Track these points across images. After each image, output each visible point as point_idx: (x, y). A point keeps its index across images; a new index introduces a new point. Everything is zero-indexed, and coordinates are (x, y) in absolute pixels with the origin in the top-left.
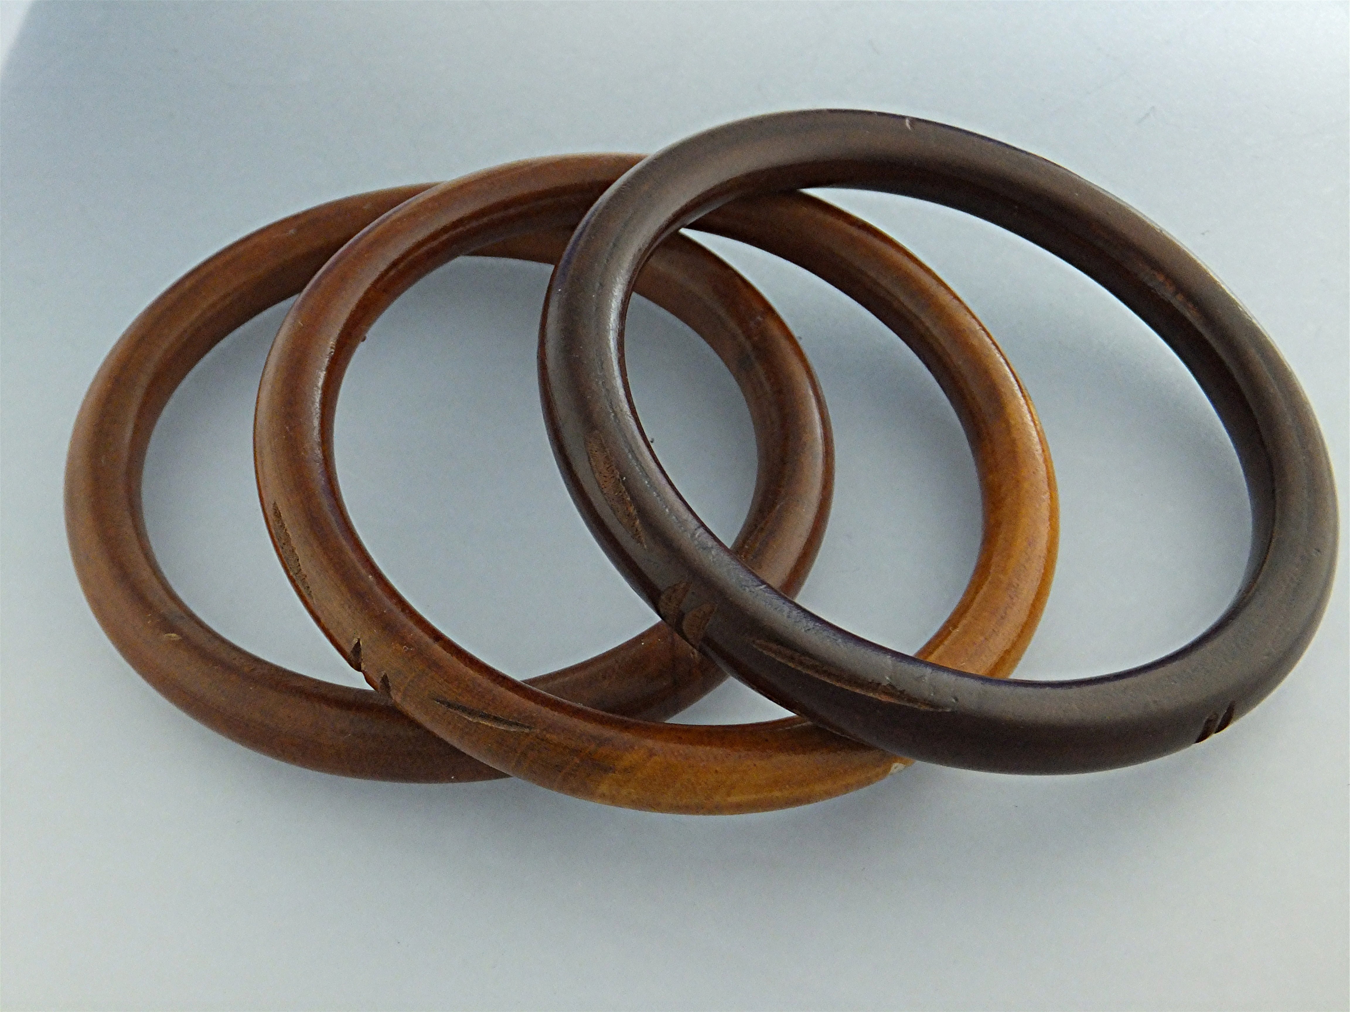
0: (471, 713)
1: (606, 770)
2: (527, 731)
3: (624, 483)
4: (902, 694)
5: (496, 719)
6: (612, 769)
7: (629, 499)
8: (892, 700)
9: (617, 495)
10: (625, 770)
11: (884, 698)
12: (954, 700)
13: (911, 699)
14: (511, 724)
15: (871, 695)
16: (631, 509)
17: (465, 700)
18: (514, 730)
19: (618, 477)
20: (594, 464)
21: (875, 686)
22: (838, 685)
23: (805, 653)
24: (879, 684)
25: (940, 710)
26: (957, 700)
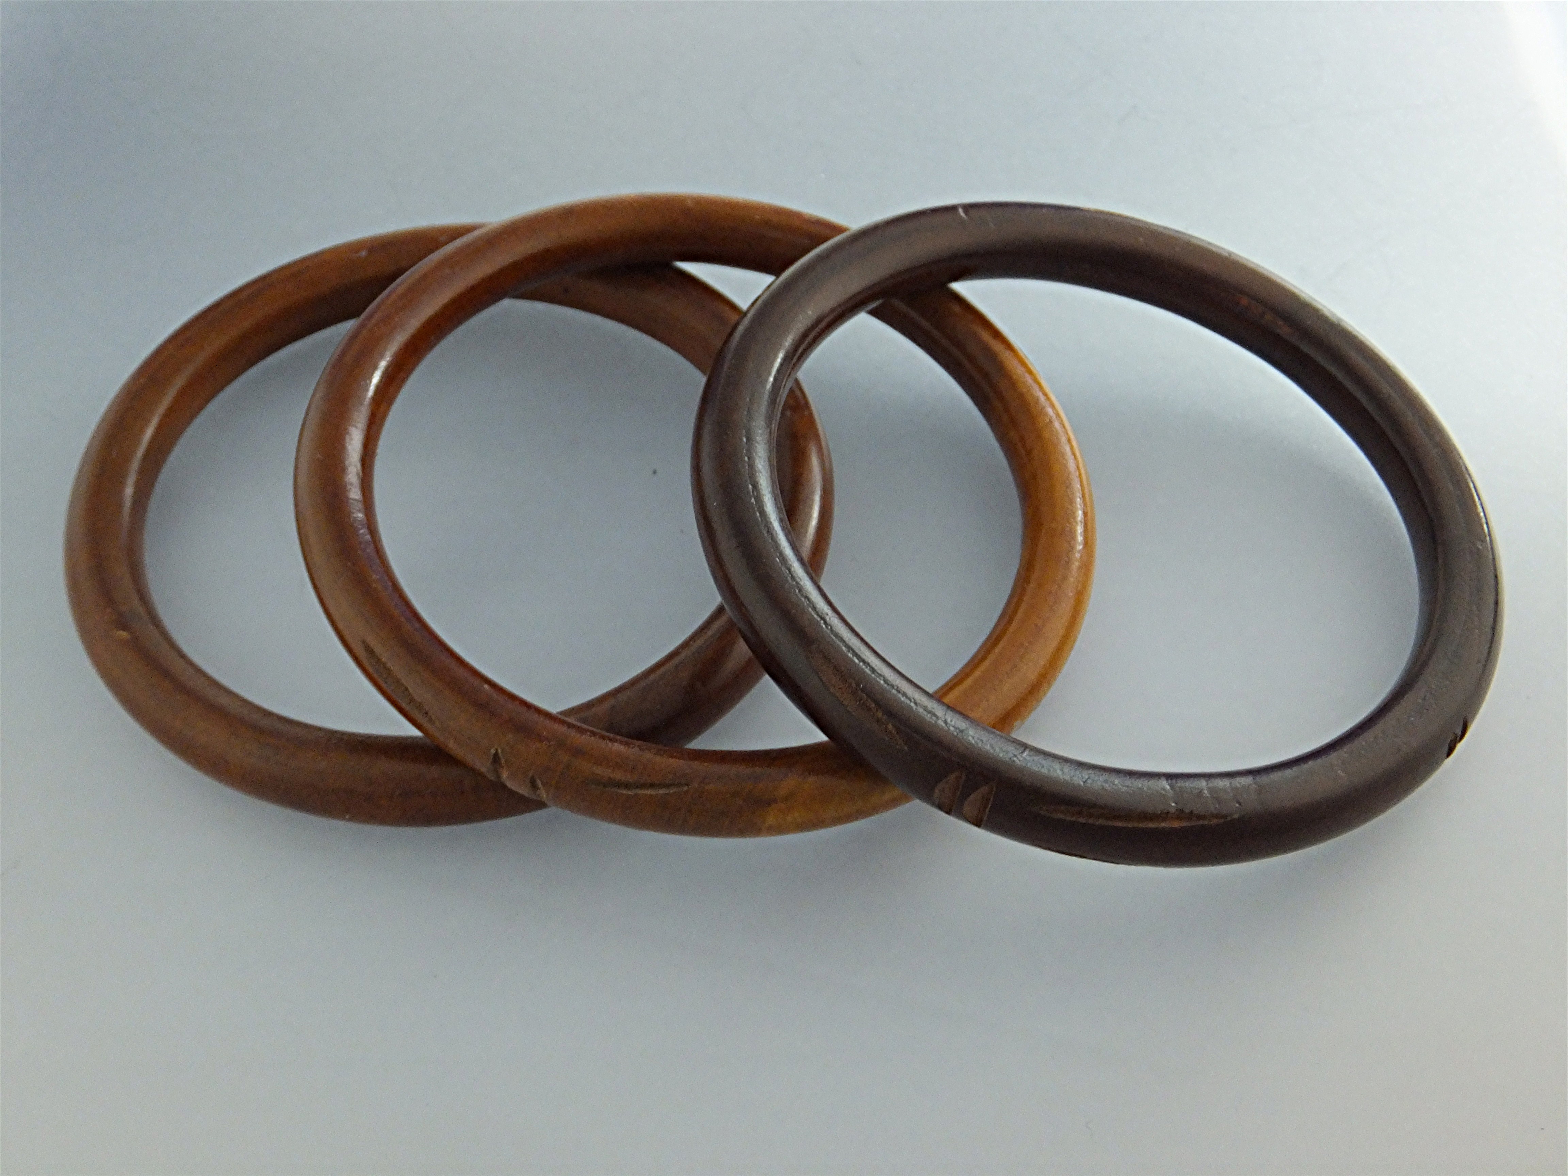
0: (627, 786)
1: (769, 803)
2: (686, 788)
3: (863, 690)
4: (1191, 815)
5: (652, 786)
6: (775, 801)
7: (873, 705)
8: (1184, 824)
9: (859, 704)
10: (786, 799)
11: (1176, 824)
12: (1237, 805)
13: (1200, 817)
14: (668, 786)
15: (1163, 825)
16: (880, 714)
17: (618, 775)
18: (674, 790)
19: (854, 685)
20: (824, 679)
21: (1165, 815)
22: (1130, 825)
23: (1094, 805)
24: (1168, 812)
25: (1229, 819)
26: (1240, 804)
